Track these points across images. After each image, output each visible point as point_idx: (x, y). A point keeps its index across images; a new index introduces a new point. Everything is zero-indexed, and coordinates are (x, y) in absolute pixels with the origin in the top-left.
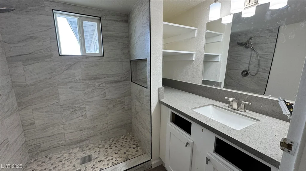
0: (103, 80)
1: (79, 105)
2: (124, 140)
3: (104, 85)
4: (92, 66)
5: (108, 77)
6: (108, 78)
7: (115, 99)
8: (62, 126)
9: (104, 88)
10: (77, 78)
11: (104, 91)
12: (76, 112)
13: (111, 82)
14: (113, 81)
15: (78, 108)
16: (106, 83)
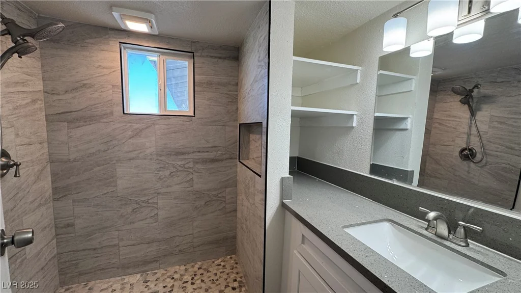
0: (191, 156)
1: (146, 198)
2: (220, 269)
3: (191, 165)
4: (175, 133)
5: (199, 152)
6: (199, 154)
7: (208, 190)
8: (117, 233)
9: (191, 171)
10: (148, 151)
11: (191, 177)
12: (142, 209)
13: (205, 161)
14: (209, 159)
15: (146, 203)
16: (196, 162)
